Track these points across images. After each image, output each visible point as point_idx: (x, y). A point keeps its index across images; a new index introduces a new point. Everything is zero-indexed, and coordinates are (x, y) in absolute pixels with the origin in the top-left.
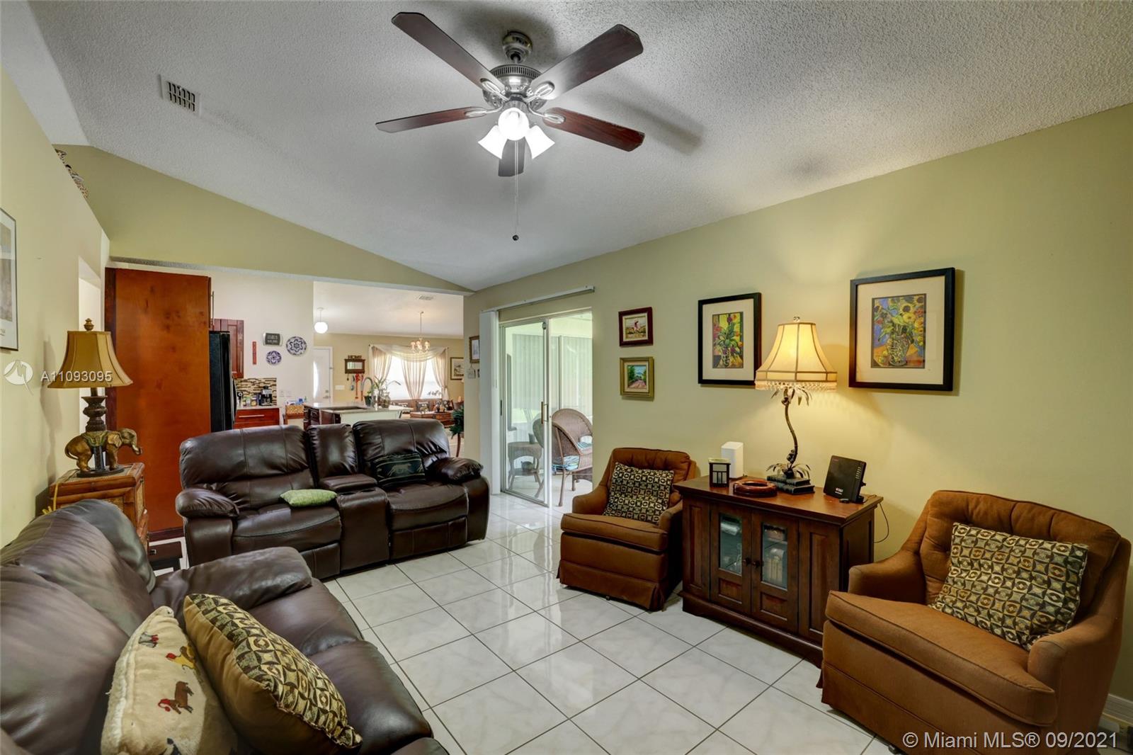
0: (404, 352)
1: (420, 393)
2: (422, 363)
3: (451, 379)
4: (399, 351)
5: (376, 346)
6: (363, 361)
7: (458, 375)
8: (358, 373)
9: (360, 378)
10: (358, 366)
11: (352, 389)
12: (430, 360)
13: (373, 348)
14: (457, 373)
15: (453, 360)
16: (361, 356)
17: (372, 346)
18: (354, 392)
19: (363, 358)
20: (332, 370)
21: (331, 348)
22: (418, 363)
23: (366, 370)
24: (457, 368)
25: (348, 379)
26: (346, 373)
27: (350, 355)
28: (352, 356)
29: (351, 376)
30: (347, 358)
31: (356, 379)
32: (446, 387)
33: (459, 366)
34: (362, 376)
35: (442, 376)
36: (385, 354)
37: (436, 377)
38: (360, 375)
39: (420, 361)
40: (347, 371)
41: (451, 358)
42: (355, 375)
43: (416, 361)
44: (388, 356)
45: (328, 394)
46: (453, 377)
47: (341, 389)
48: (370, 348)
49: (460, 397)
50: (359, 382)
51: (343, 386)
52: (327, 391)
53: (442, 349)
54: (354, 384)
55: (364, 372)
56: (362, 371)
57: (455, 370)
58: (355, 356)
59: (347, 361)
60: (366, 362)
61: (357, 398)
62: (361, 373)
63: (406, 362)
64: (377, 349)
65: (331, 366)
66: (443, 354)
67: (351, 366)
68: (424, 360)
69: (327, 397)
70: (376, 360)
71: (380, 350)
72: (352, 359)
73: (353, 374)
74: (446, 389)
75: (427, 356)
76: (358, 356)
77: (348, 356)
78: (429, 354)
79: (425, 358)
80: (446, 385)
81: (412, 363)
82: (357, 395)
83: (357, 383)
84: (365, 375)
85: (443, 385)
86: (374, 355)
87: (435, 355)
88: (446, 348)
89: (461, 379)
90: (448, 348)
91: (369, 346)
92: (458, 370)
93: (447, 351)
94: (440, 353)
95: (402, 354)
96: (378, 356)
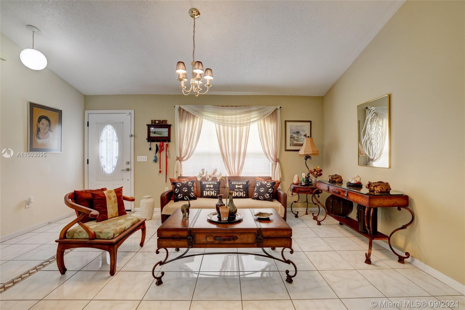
0: (219, 114)
1: (241, 168)
2: (245, 127)
3: (286, 150)
4: (214, 113)
5: (182, 107)
6: (169, 127)
7: (296, 145)
8: (163, 142)
9: (165, 148)
10: (164, 132)
11: (155, 161)
12: (256, 123)
13: (179, 110)
14: (295, 142)
15: (288, 123)
16: (166, 121)
17: (177, 107)
18: (158, 164)
19: (169, 123)
20: (133, 138)
21: (133, 113)
22: (238, 128)
23: (171, 138)
24: (294, 135)
25: (150, 149)
26: (148, 141)
27: (153, 119)
28: (155, 121)
29: (154, 145)
30: (150, 123)
31: (160, 150)
32: (277, 160)
33: (298, 133)
34: (167, 146)
35: (271, 145)
36: (194, 117)
37: (264, 148)
38: (165, 144)
39: (242, 125)
40: (150, 139)
41: (286, 122)
42: (158, 144)
43: (236, 124)
44: (197, 121)
45: (128, 166)
46: (289, 148)
47: (144, 160)
48: (176, 111)
49: (296, 177)
50: (163, 153)
51: (146, 157)
52: (128, 163)
53: (272, 109)
54: (157, 154)
55: (169, 141)
56: (168, 139)
57: (292, 137)
58: (159, 121)
59: (149, 126)
60: (172, 128)
61: (160, 172)
62: (165, 141)
63: (221, 126)
64: (184, 111)
65: (133, 134)
66: (273, 115)
67: (154, 132)
68: (247, 124)
69: (128, 170)
70: (183, 125)
71: (187, 112)
72: (156, 124)
73: (156, 143)
74: (278, 163)
75: (250, 119)
76: (163, 121)
77: (152, 121)
78: (252, 115)
79: (248, 121)
80: (278, 158)
81: (230, 128)
82: (160, 168)
83: (160, 153)
84: (170, 144)
85: (273, 158)
86: (181, 118)
87: (263, 117)
88: (278, 107)
89: (298, 151)
90: (281, 107)
91: (175, 107)
92: (296, 138)
93: (279, 111)
94: (269, 114)
95: (217, 116)
96: (186, 120)
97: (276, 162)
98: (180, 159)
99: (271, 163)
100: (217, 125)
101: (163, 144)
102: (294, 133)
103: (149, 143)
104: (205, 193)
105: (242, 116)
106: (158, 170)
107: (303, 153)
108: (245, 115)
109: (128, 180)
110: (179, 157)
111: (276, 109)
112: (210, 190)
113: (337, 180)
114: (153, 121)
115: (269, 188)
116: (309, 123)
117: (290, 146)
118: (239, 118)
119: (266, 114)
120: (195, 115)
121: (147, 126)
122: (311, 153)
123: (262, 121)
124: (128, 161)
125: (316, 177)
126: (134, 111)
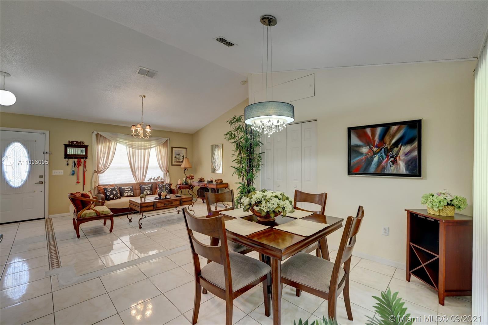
0: (129, 140)
1: (144, 178)
2: (147, 150)
3: (172, 165)
4: (126, 139)
5: (100, 133)
6: (86, 147)
7: (178, 162)
8: (80, 159)
9: (82, 163)
10: (80, 151)
11: (73, 174)
12: (155, 148)
13: (97, 135)
14: (178, 160)
15: (173, 149)
16: (83, 142)
17: (95, 133)
18: (75, 177)
19: (86, 144)
20: (47, 156)
21: (47, 133)
22: (143, 151)
23: (88, 155)
24: (177, 156)
25: (68, 164)
26: (65, 158)
27: (71, 140)
28: (72, 142)
29: (71, 161)
30: (67, 143)
31: (78, 165)
32: (168, 171)
33: (179, 154)
34: (85, 162)
35: (164, 161)
36: (110, 141)
37: (159, 164)
38: (82, 160)
39: (145, 149)
40: (67, 156)
41: (172, 148)
42: (76, 160)
43: (141, 148)
44: (113, 144)
45: (42, 180)
46: (174, 163)
47: (60, 174)
48: (94, 135)
49: (179, 180)
50: (81, 168)
51: (63, 171)
52: (41, 177)
53: (164, 140)
54: (76, 169)
55: (86, 158)
56: (86, 157)
57: (175, 157)
58: (77, 142)
59: (66, 146)
60: (89, 148)
61: (78, 182)
62: (83, 158)
63: (131, 149)
64: (101, 136)
65: (47, 151)
66: (165, 144)
67: (71, 151)
68: (148, 148)
69: (41, 183)
70: (100, 146)
71: (104, 137)
72: (73, 144)
73: (73, 160)
74: (168, 173)
75: (151, 145)
76: (80, 142)
77: (69, 141)
78: (153, 143)
79: (150, 147)
80: (168, 170)
81: (137, 151)
82: (78, 180)
83: (78, 168)
84: (87, 161)
85: (165, 169)
86: (98, 142)
87: (158, 144)
88: (168, 139)
89: (181, 165)
90: (170, 139)
91: (93, 132)
92: (178, 158)
93: (168, 141)
94: (162, 143)
95: (128, 142)
96: (102, 143)
97: (167, 172)
98: (98, 172)
99: (163, 173)
100: (128, 148)
101: (80, 161)
102: (177, 155)
103: (67, 160)
104: (125, 194)
105: (145, 143)
106: (76, 181)
107: (184, 167)
108: (147, 142)
109: (41, 192)
110: (96, 170)
111: (167, 140)
112: (128, 192)
113: (202, 180)
114: (71, 142)
115: (168, 187)
116: (185, 149)
117: (175, 162)
118: (144, 144)
119: (161, 143)
120: (110, 139)
121: (64, 146)
122: (188, 167)
123: (158, 147)
124: (41, 175)
125: (191, 180)
126: (48, 132)
